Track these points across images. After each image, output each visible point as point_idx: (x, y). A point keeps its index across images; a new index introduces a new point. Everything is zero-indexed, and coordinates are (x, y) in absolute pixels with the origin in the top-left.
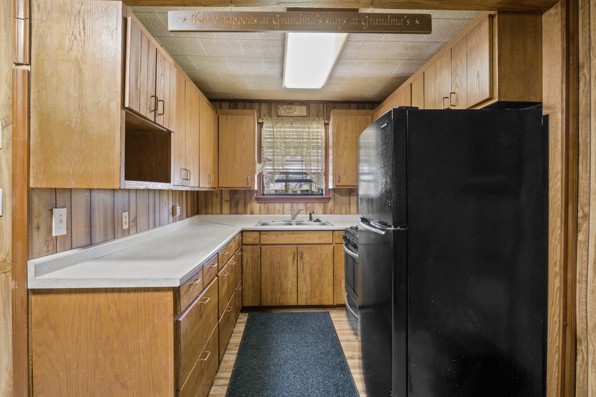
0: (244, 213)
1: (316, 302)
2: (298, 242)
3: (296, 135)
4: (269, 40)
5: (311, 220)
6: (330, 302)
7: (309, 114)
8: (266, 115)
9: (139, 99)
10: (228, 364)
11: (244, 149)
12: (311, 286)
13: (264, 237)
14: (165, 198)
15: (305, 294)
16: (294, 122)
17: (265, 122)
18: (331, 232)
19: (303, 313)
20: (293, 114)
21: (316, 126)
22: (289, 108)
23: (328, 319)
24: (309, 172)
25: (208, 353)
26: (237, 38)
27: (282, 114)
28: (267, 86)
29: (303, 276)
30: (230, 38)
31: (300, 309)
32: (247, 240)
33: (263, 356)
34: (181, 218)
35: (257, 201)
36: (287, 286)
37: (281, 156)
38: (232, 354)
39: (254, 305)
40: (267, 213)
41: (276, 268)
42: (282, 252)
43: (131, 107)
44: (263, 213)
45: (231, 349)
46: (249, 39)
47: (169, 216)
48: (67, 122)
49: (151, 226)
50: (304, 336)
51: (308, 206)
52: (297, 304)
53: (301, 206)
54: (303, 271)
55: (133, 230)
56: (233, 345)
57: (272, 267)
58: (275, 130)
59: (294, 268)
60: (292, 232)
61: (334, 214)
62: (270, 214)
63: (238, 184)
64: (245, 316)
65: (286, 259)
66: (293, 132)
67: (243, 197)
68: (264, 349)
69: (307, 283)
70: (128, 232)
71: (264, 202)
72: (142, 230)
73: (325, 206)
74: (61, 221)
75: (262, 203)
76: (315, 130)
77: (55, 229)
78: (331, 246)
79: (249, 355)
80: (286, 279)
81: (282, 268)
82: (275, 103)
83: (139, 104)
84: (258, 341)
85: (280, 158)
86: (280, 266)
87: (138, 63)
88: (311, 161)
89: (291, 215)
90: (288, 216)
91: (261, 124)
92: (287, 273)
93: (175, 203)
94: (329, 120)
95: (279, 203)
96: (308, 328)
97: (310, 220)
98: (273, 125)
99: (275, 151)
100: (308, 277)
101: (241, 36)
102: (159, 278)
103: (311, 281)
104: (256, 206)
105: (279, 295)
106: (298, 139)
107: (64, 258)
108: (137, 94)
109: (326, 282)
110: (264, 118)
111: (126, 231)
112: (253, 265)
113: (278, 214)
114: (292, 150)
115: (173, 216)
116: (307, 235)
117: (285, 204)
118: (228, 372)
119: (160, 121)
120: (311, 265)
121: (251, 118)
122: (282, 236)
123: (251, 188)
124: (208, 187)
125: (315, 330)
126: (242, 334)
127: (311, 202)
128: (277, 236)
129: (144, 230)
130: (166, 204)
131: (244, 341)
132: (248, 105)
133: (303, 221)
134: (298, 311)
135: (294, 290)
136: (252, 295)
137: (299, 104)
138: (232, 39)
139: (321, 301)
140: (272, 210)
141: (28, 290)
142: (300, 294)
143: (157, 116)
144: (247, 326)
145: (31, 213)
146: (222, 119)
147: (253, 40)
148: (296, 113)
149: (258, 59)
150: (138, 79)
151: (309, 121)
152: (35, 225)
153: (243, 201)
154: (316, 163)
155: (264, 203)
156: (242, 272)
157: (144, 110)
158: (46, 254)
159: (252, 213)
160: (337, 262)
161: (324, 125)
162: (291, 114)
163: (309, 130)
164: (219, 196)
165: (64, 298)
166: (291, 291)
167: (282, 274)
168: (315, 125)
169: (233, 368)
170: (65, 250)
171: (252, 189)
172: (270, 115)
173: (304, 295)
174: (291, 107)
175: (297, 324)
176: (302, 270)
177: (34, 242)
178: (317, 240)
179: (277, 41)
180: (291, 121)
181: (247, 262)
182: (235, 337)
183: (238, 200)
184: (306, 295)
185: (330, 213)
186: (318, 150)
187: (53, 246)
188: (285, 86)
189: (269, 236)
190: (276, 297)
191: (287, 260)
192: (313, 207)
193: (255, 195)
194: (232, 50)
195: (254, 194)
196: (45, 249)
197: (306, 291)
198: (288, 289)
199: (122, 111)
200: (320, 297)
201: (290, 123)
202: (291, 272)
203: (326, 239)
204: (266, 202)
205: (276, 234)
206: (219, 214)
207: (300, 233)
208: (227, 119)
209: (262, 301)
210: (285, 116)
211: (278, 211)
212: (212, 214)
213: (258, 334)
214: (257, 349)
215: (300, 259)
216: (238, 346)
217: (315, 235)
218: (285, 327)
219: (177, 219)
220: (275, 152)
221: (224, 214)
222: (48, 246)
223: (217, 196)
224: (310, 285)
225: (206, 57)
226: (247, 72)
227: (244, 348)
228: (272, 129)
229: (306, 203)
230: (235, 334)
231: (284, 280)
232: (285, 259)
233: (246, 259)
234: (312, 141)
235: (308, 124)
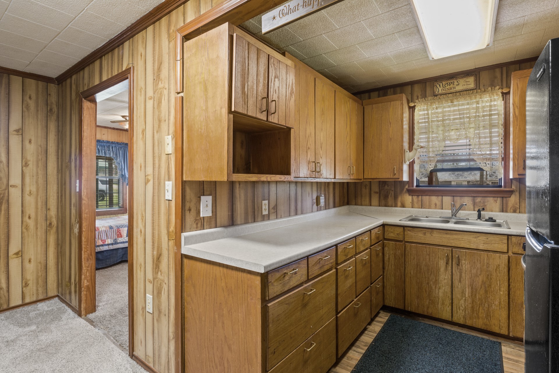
0: (394, 205)
1: (479, 323)
2: (453, 245)
3: (458, 114)
4: (394, 9)
5: (480, 219)
6: (502, 331)
7: (478, 85)
8: (420, 97)
9: (246, 102)
10: (350, 362)
11: (390, 138)
12: (473, 303)
13: (408, 233)
14: (308, 189)
15: (463, 310)
16: (456, 99)
17: (417, 105)
18: (506, 237)
19: (460, 333)
20: (455, 89)
21: (488, 99)
22: (449, 84)
23: (496, 353)
24: (478, 159)
25: (314, 344)
26: (359, 21)
27: (440, 92)
28: (414, 64)
29: (459, 287)
30: (352, 23)
31: (457, 327)
32: (389, 235)
33: (391, 368)
34: (327, 207)
35: (409, 193)
36: (438, 294)
37: (438, 141)
38: (358, 352)
39: (397, 306)
40: (421, 207)
41: (423, 271)
42: (431, 253)
43: (236, 110)
44: (416, 207)
45: (358, 347)
46: (372, 17)
47: (313, 205)
48: (200, 130)
49: (293, 212)
50: (450, 363)
51: (477, 201)
52: (452, 320)
53: (467, 201)
54: (460, 281)
55: (272, 216)
56: (363, 344)
57: (418, 269)
58: (430, 112)
59: (447, 274)
60: (445, 231)
61: (520, 213)
62: (425, 208)
63: (385, 175)
64: (386, 316)
65: (437, 262)
66: (454, 111)
67: (393, 189)
68: (394, 361)
69: (465, 297)
70: (268, 217)
71: (417, 194)
72: (282, 216)
73: (504, 202)
74: (207, 206)
75: (415, 195)
76: (487, 104)
77: (202, 211)
78: (505, 257)
79: (375, 361)
80: (436, 286)
81: (431, 272)
82: (430, 81)
83: (246, 107)
84: (390, 349)
85: (435, 144)
86: (428, 269)
87: (244, 72)
88: (480, 144)
89: (450, 211)
90: (447, 212)
91: (412, 109)
92: (437, 279)
93: (319, 194)
94: (510, 88)
95: (436, 196)
96: (460, 354)
97: (478, 219)
98: (427, 106)
99: (431, 136)
100: (467, 289)
101: (362, 17)
102: (250, 262)
103: (472, 296)
104: (408, 199)
105: (427, 303)
106: (460, 118)
107: (207, 234)
108: (244, 98)
109: (497, 303)
110: (417, 101)
111: (266, 216)
112: (395, 263)
113: (434, 209)
114: (452, 133)
115: (317, 205)
116: (466, 237)
117: (444, 197)
118: (347, 370)
119: (273, 119)
120: (471, 275)
121: (398, 103)
122: (432, 235)
123: (399, 178)
124: (349, 178)
125: (470, 360)
126: (376, 335)
127: (481, 196)
128: (425, 234)
129: (285, 217)
130: (309, 194)
131: (375, 343)
132: (398, 89)
133: (469, 219)
134: (453, 329)
135: (448, 302)
136: (394, 295)
137: (464, 75)
138: (354, 23)
139: (487, 325)
140: (428, 203)
141: (182, 254)
142: (455, 309)
143: (270, 115)
144: (384, 328)
145: (184, 199)
146: (368, 109)
147: (377, 16)
148: (459, 88)
149: (391, 35)
150: (245, 85)
151: (477, 94)
152: (187, 208)
153: (393, 193)
154: (489, 146)
155: (417, 196)
156: (384, 268)
157: (253, 111)
158: (195, 229)
159: (403, 206)
160: (515, 278)
161: (501, 95)
162: (453, 90)
163: (478, 106)
164: (368, 187)
165: (199, 264)
166: (443, 301)
167: (431, 279)
168: (486, 98)
169: (354, 368)
170: (210, 228)
171: (399, 180)
172: (424, 96)
173: (461, 311)
174: (452, 81)
175: (447, 344)
176: (459, 279)
177: (186, 220)
178: (482, 244)
179: (405, 7)
180: (451, 98)
181: (389, 259)
182: (367, 336)
183: (387, 192)
184: (465, 312)
185: (512, 210)
186: (490, 129)
187: (201, 224)
188: (433, 58)
189: (415, 234)
190: (423, 304)
191: (437, 264)
192: (484, 202)
193: (407, 187)
194: (359, 35)
195: (406, 185)
196: (195, 226)
197: (465, 307)
198: (439, 299)
199: (229, 115)
200: (486, 320)
201: (449, 101)
202: (443, 279)
203: (497, 245)
204: (419, 194)
205: (424, 232)
206: (368, 206)
207: (457, 234)
208: (372, 108)
209: (406, 304)
210: (442, 94)
211: (434, 206)
212: (361, 205)
213: (393, 340)
214: (386, 357)
215: (456, 265)
216: (367, 346)
217: (478, 238)
218: (429, 343)
219: (322, 208)
220: (430, 138)
221: (373, 206)
222: (197, 224)
223: (366, 187)
224: (470, 301)
225: (338, 51)
226: (385, 54)
227: (372, 351)
228: (426, 112)
229: (474, 197)
230: (369, 332)
231: (434, 287)
232: (435, 263)
233: (388, 255)
234: (482, 118)
235: (476, 98)
